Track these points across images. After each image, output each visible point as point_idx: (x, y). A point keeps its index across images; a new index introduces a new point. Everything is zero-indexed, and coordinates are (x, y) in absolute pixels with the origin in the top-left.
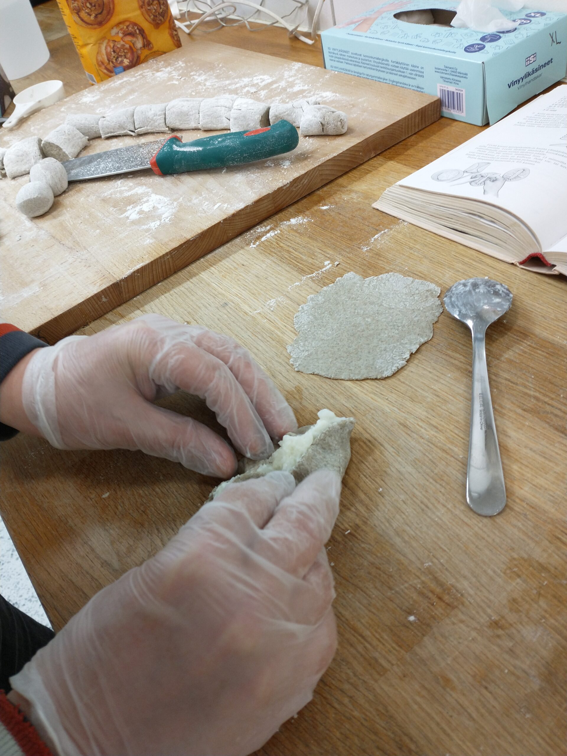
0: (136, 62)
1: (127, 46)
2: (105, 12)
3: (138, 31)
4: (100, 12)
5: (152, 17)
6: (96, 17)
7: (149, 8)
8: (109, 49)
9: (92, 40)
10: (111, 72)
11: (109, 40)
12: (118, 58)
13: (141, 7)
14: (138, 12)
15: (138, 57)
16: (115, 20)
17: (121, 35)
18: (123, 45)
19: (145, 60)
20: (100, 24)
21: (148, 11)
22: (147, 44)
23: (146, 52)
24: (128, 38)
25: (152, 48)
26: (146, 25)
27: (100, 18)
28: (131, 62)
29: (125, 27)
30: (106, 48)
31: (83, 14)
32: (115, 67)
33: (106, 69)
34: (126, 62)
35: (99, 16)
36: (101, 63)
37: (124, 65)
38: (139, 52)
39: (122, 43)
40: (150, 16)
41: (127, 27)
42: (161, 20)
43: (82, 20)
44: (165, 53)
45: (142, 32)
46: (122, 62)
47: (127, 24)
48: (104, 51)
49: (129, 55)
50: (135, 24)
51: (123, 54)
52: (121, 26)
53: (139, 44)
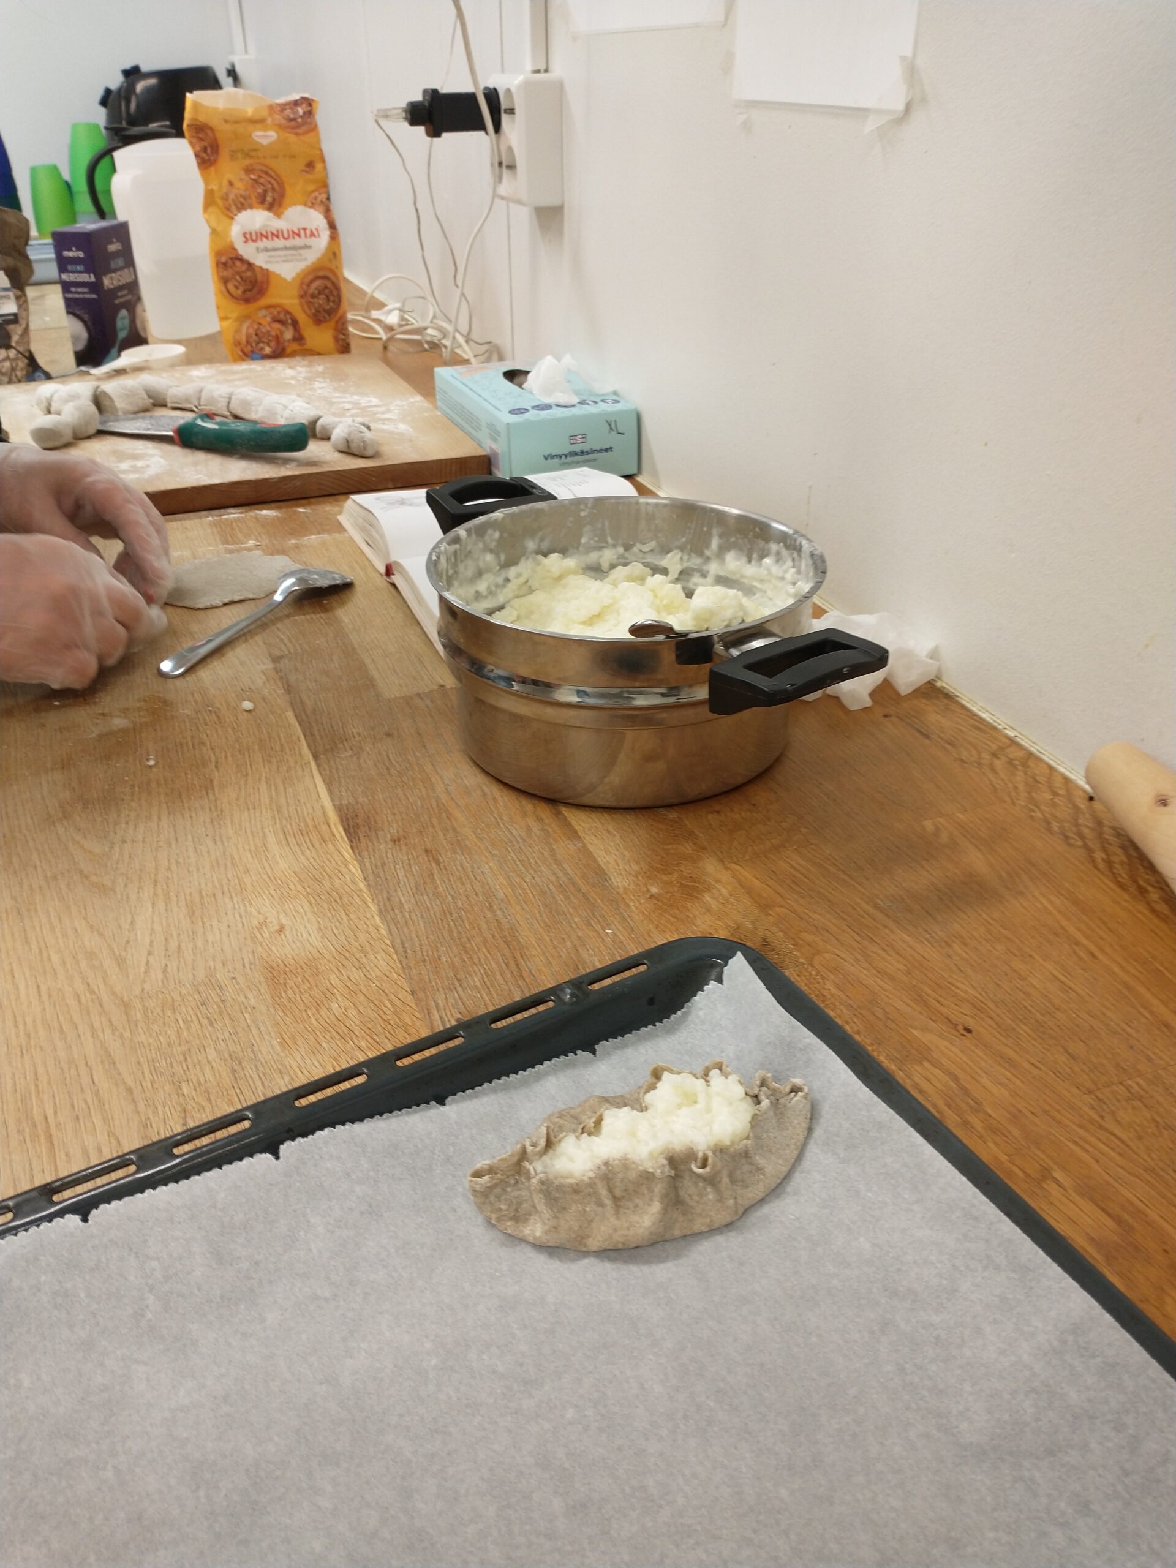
0: (279, 353)
1: (273, 333)
2: (255, 290)
3: (290, 321)
4: (250, 287)
5: (313, 311)
6: (244, 292)
7: (312, 300)
8: (251, 331)
9: (234, 315)
10: (246, 355)
11: (254, 321)
12: (258, 343)
13: (302, 297)
14: (296, 301)
15: (284, 349)
16: (264, 301)
17: (269, 319)
18: (269, 332)
19: (293, 355)
20: (247, 301)
21: (310, 304)
22: (299, 338)
23: (295, 346)
24: (277, 326)
25: (304, 344)
26: (302, 318)
27: (248, 294)
28: (274, 352)
29: (276, 313)
30: (248, 328)
31: (231, 286)
32: (253, 352)
33: (242, 351)
34: (268, 350)
35: (248, 293)
36: (237, 343)
37: (265, 353)
38: (286, 344)
39: (268, 328)
40: (310, 309)
41: (279, 313)
42: (325, 318)
43: (228, 291)
44: (319, 354)
45: (295, 323)
46: (262, 349)
47: (279, 309)
48: (244, 331)
49: (273, 344)
50: (288, 312)
51: (266, 340)
52: (272, 310)
53: (288, 334)
